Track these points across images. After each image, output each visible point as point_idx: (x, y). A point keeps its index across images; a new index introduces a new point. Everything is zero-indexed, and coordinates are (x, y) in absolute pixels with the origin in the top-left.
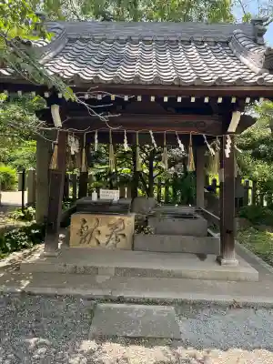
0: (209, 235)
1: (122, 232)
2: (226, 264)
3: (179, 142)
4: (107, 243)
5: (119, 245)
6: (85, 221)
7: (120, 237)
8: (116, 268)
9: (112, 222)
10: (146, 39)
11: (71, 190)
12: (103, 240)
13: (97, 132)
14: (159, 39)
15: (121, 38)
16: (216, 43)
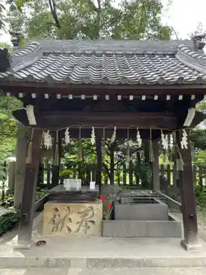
0: (171, 219)
1: (92, 219)
2: (191, 249)
3: (139, 136)
4: (78, 230)
5: (89, 232)
6: (57, 210)
7: (89, 224)
8: (88, 259)
9: (83, 210)
10: (107, 52)
11: (46, 176)
12: (74, 227)
13: (68, 129)
14: (118, 53)
15: (87, 52)
16: (165, 55)
